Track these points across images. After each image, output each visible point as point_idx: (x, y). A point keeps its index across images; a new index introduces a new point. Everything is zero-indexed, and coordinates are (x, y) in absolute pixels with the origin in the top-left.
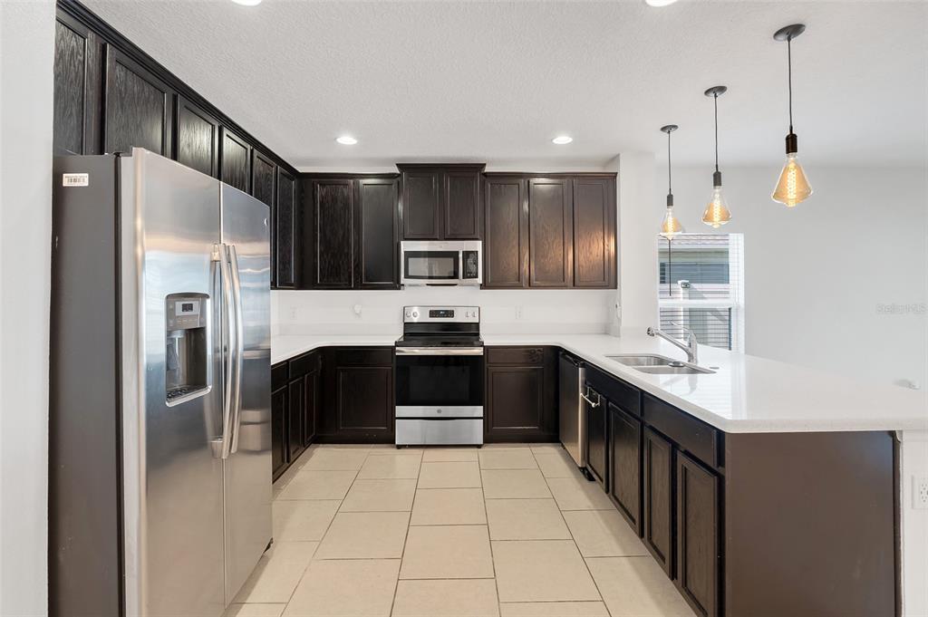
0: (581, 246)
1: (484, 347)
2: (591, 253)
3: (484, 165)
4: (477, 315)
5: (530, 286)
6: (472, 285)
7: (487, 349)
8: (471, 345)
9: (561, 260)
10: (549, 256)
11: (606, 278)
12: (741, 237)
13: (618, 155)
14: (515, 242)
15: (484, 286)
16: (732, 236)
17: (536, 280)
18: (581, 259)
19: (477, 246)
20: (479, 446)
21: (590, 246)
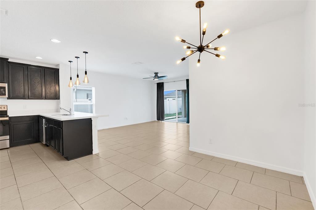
0: (47, 87)
1: (9, 117)
2: (51, 90)
3: (8, 59)
4: (6, 108)
5: (29, 98)
6: (4, 98)
7: (10, 118)
8: (4, 117)
9: (40, 91)
10: (36, 89)
11: (56, 97)
12: (94, 88)
13: (59, 64)
14: (23, 85)
15: (9, 98)
16: (93, 88)
17: (31, 97)
18: (48, 91)
19: (6, 85)
20: (7, 148)
21: (50, 88)
